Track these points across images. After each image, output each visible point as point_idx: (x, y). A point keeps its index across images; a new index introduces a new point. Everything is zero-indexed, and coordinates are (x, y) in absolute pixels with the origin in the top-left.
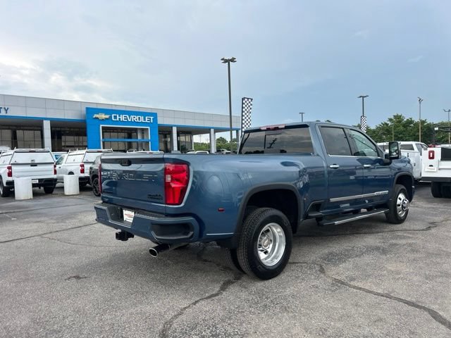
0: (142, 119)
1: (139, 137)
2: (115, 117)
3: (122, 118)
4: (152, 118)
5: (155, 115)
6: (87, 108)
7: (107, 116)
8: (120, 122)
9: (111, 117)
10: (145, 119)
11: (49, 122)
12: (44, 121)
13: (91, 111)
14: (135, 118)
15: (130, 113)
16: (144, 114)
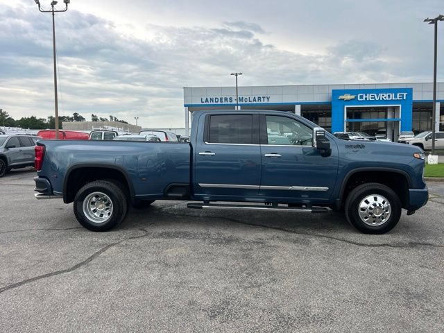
0: (392, 97)
1: (389, 117)
2: (361, 97)
3: (369, 97)
4: (405, 94)
5: (409, 91)
6: (333, 91)
7: (353, 97)
8: (367, 101)
9: (356, 97)
10: (396, 96)
11: (300, 106)
12: (296, 106)
13: (336, 93)
14: (385, 96)
15: (378, 91)
16: (395, 91)
